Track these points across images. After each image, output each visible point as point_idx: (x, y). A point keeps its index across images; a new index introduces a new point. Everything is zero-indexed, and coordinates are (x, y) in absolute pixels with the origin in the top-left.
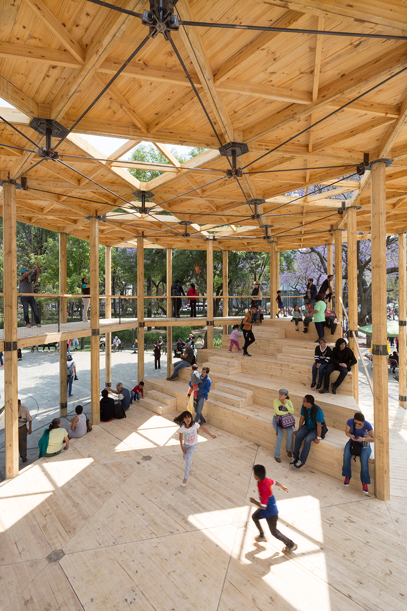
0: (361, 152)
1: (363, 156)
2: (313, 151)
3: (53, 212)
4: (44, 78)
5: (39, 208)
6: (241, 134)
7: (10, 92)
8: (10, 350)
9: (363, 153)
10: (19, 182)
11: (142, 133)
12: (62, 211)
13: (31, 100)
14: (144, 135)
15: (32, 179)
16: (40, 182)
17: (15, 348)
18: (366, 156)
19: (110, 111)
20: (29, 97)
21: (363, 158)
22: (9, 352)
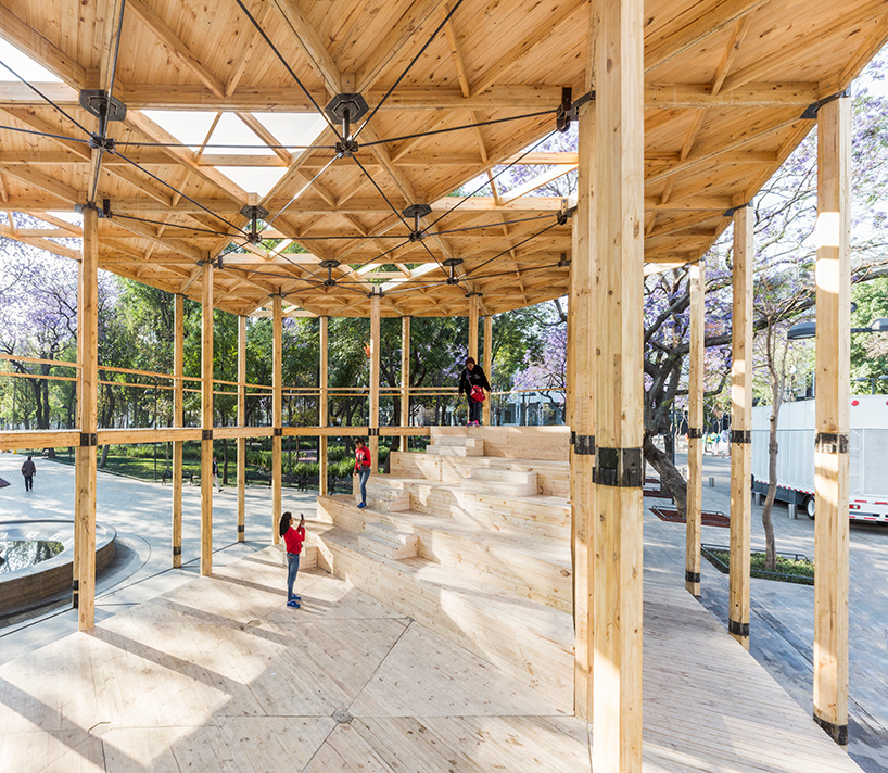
0: (558, 86)
1: (561, 92)
2: (471, 93)
3: (155, 257)
4: (79, 24)
5: (140, 252)
6: (352, 78)
7: (44, 52)
8: (87, 445)
9: (561, 88)
10: (100, 206)
11: (218, 98)
12: (168, 256)
13: (75, 64)
14: (220, 101)
15: (116, 201)
16: (125, 205)
17: (94, 443)
18: (567, 92)
19: (171, 67)
20: (72, 59)
21: (561, 97)
22: (86, 448)
